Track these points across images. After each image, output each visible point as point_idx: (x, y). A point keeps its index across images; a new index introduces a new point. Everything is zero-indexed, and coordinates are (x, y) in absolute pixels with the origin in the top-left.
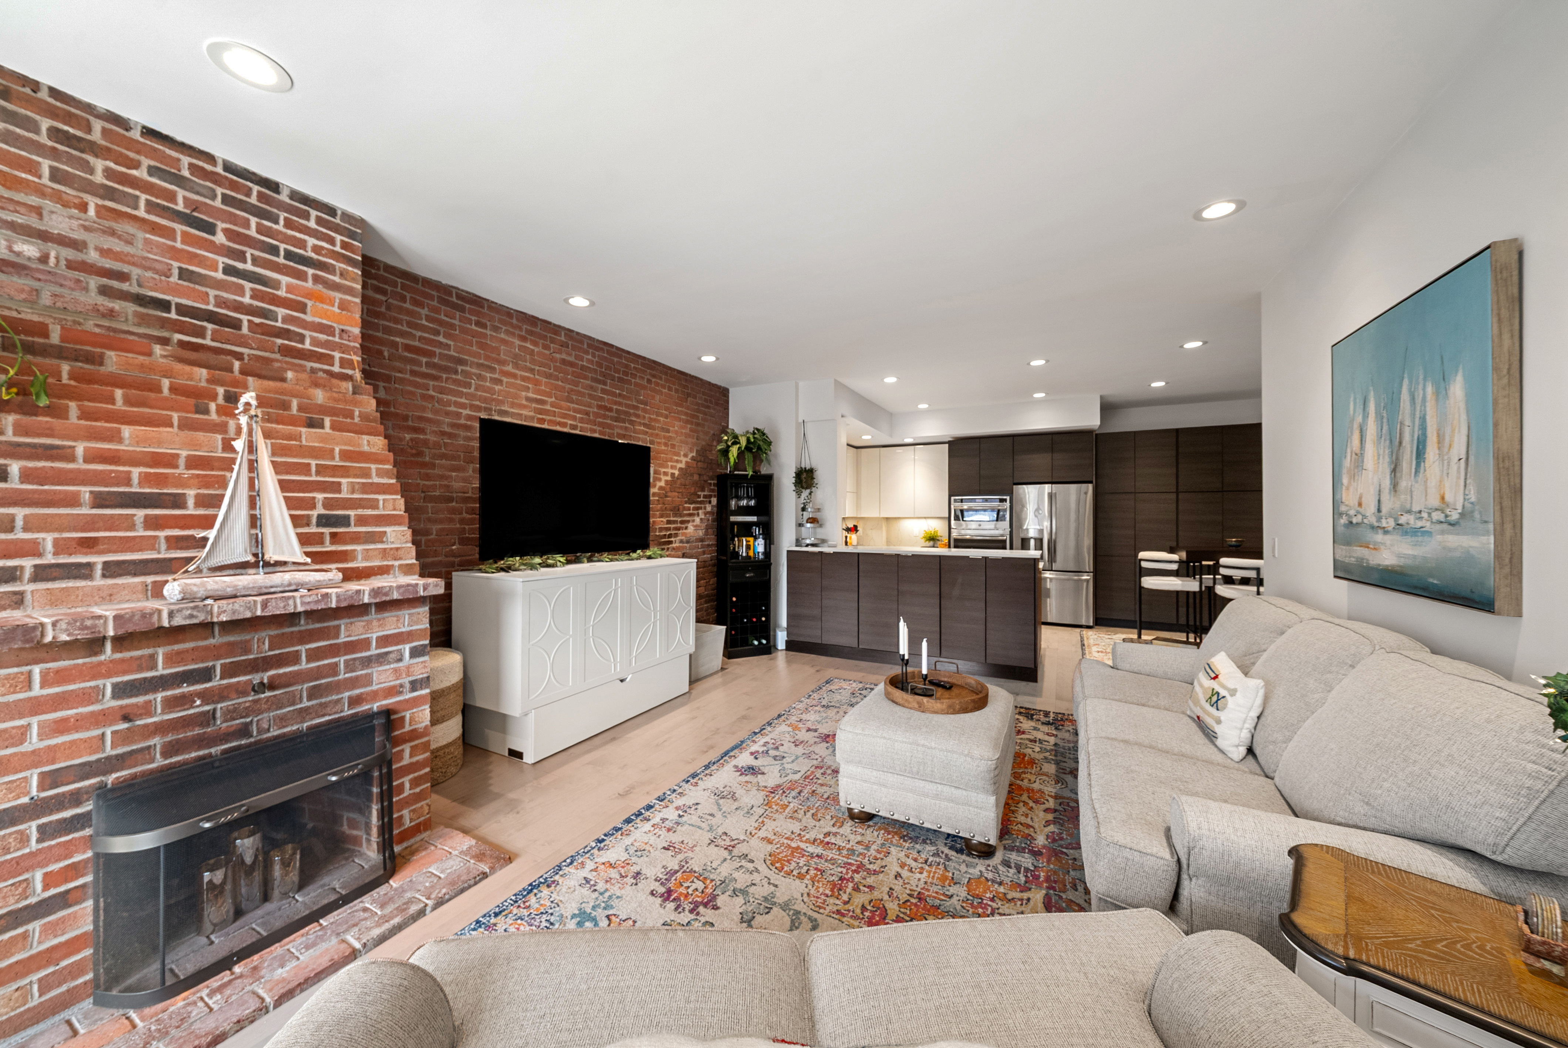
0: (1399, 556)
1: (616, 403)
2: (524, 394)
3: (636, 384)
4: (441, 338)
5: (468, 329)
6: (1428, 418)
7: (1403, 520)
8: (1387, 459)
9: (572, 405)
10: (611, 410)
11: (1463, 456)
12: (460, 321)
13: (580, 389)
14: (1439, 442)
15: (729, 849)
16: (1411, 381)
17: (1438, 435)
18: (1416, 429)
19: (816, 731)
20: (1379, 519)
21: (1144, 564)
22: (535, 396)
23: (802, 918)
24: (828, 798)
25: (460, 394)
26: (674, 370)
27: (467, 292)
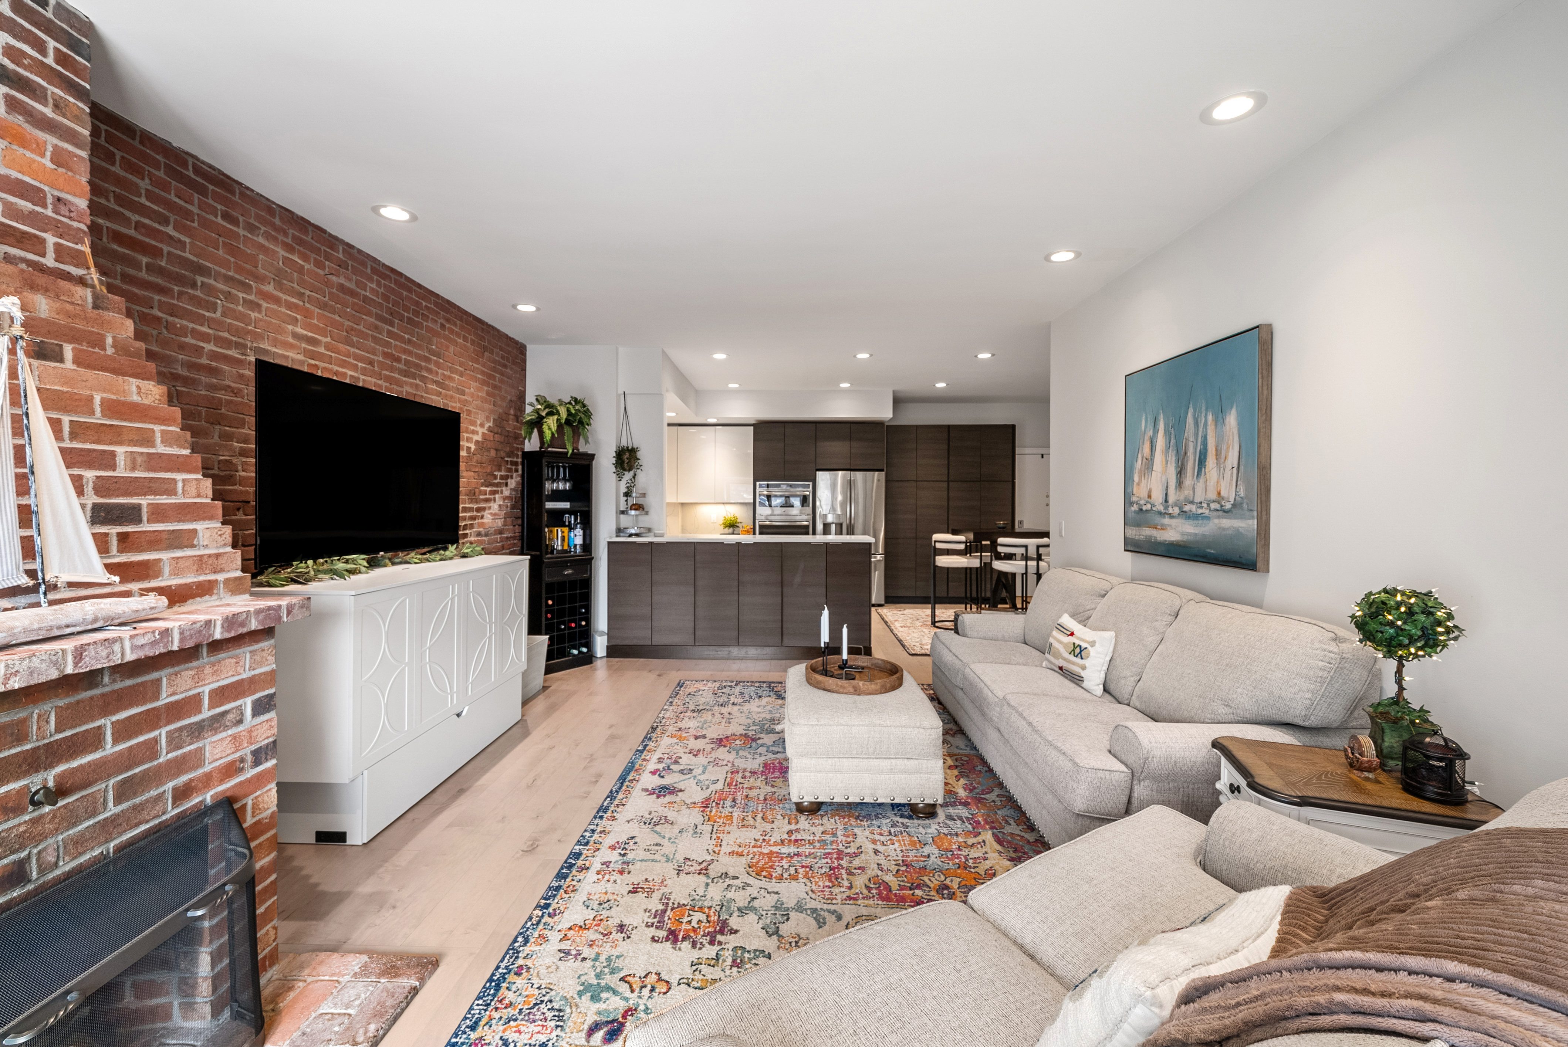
0: (1183, 534)
1: (405, 351)
2: (290, 327)
3: (429, 329)
4: (170, 230)
5: (213, 221)
6: (1208, 437)
7: (1187, 508)
8: (1174, 465)
9: (352, 350)
10: (398, 360)
11: (1235, 465)
12: (200, 208)
13: (361, 327)
14: (1217, 455)
15: (704, 871)
16: (1195, 411)
17: (1217, 450)
18: (1199, 444)
19: (704, 737)
20: (1166, 508)
21: (938, 545)
22: (305, 332)
23: (822, 913)
24: (765, 800)
25: (201, 320)
26: (470, 315)
27: (211, 166)
